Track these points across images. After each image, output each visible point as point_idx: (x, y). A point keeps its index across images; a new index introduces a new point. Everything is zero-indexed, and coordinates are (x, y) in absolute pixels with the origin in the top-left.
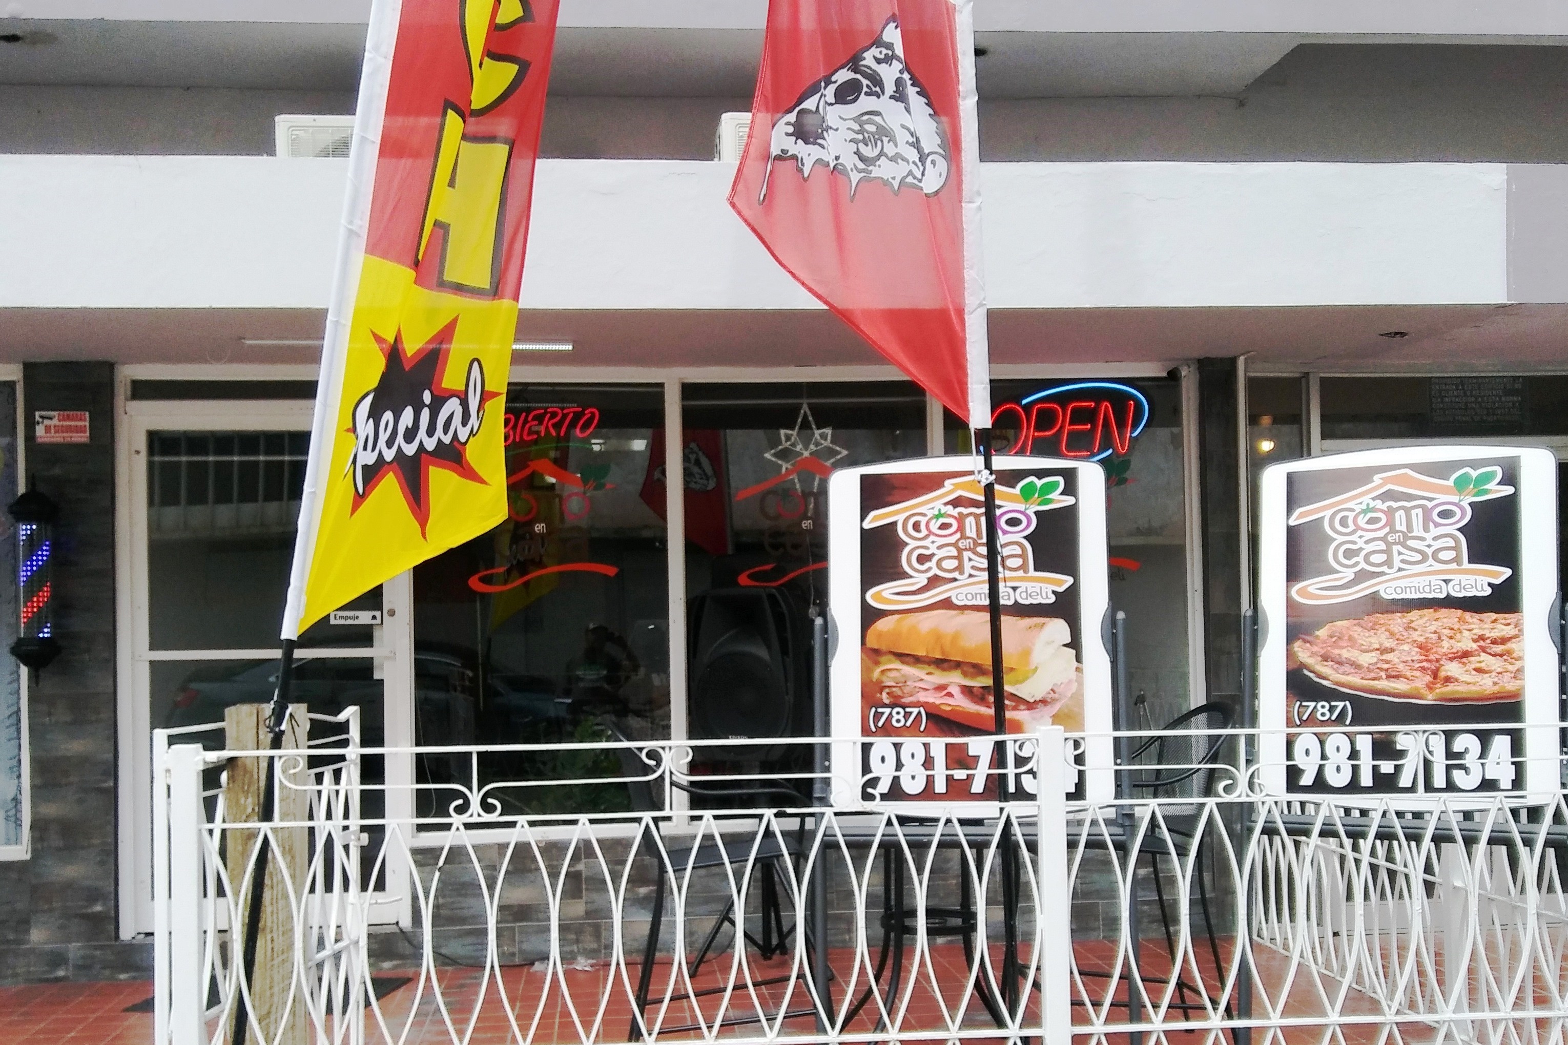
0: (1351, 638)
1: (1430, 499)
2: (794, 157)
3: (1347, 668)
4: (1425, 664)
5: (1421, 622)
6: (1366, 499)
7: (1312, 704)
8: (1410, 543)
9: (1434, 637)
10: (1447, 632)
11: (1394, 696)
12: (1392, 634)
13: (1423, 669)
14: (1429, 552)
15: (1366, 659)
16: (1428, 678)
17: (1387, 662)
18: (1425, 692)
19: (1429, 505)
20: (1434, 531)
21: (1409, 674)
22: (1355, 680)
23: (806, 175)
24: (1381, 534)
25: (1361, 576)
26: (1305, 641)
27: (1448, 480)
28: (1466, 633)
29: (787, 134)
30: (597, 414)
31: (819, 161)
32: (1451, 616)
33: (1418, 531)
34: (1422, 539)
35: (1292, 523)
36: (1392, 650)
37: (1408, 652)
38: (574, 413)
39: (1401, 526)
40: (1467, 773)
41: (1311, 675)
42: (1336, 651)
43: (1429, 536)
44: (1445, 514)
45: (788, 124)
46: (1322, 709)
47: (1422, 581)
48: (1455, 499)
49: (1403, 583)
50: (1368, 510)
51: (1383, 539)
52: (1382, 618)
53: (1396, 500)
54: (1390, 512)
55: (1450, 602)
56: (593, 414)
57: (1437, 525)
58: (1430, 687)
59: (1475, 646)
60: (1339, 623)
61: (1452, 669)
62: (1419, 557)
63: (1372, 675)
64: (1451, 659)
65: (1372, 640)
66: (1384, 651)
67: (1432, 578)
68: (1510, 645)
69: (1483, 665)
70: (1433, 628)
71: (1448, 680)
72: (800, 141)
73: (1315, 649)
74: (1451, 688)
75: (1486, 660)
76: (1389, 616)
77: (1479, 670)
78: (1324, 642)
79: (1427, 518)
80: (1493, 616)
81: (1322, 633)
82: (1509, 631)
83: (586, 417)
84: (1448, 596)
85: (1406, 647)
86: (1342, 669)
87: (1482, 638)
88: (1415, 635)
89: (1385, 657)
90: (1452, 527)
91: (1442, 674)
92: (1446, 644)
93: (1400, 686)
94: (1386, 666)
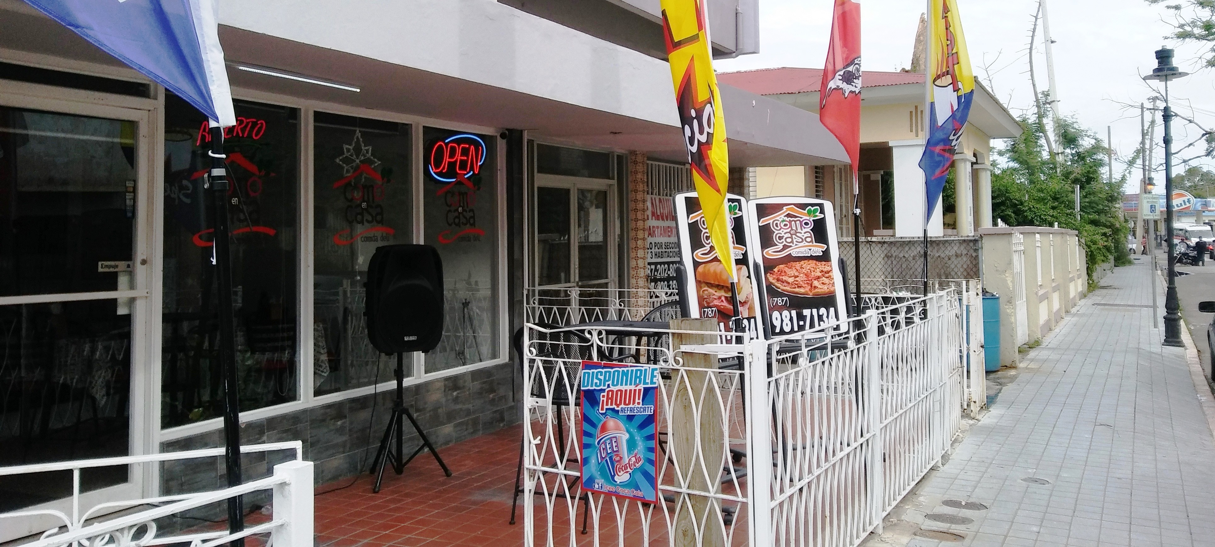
0: (785, 272)
1: (801, 218)
2: (842, 89)
3: (785, 284)
4: (808, 282)
5: (805, 265)
6: (782, 216)
7: (776, 299)
8: (798, 234)
9: (809, 271)
10: (812, 269)
11: (801, 294)
12: (797, 270)
13: (808, 283)
14: (803, 238)
15: (791, 280)
16: (810, 287)
17: (797, 281)
18: (809, 292)
19: (801, 220)
20: (805, 230)
21: (804, 286)
22: (788, 288)
23: (846, 96)
24: (788, 230)
25: (785, 247)
26: (771, 274)
27: (805, 210)
28: (818, 269)
29: (840, 80)
30: (264, 124)
31: (851, 92)
32: (813, 263)
33: (799, 230)
34: (801, 233)
35: (760, 225)
36: (798, 277)
37: (801, 278)
38: (252, 122)
39: (794, 228)
40: (824, 322)
41: (774, 287)
42: (781, 277)
43: (803, 232)
44: (806, 224)
45: (840, 75)
46: (779, 301)
47: (803, 249)
48: (808, 218)
49: (797, 250)
50: (783, 221)
51: (789, 232)
52: (794, 264)
53: (792, 217)
54: (790, 222)
55: (811, 258)
56: (262, 124)
57: (805, 228)
58: (810, 290)
59: (820, 274)
60: (780, 266)
61: (816, 283)
62: (801, 240)
63: (793, 286)
64: (815, 280)
65: (791, 272)
66: (796, 277)
67: (806, 248)
68: (830, 274)
69: (823, 281)
70: (808, 268)
71: (815, 287)
72: (844, 83)
73: (774, 276)
74: (816, 290)
75: (824, 280)
76: (795, 263)
77: (823, 283)
78: (777, 273)
79: (801, 226)
80: (824, 263)
81: (776, 270)
82: (829, 269)
83: (258, 126)
84: (811, 255)
85: (802, 275)
86: (784, 284)
87: (822, 271)
88: (804, 270)
89: (796, 279)
90: (808, 229)
91: (813, 285)
92: (813, 274)
93: (802, 290)
94: (797, 283)
